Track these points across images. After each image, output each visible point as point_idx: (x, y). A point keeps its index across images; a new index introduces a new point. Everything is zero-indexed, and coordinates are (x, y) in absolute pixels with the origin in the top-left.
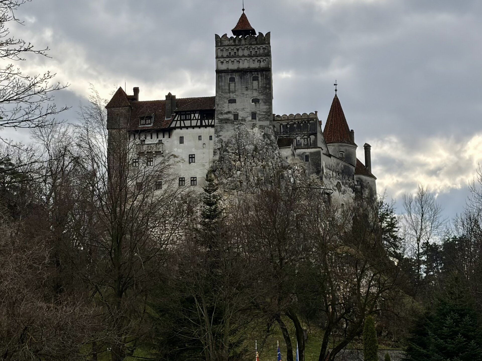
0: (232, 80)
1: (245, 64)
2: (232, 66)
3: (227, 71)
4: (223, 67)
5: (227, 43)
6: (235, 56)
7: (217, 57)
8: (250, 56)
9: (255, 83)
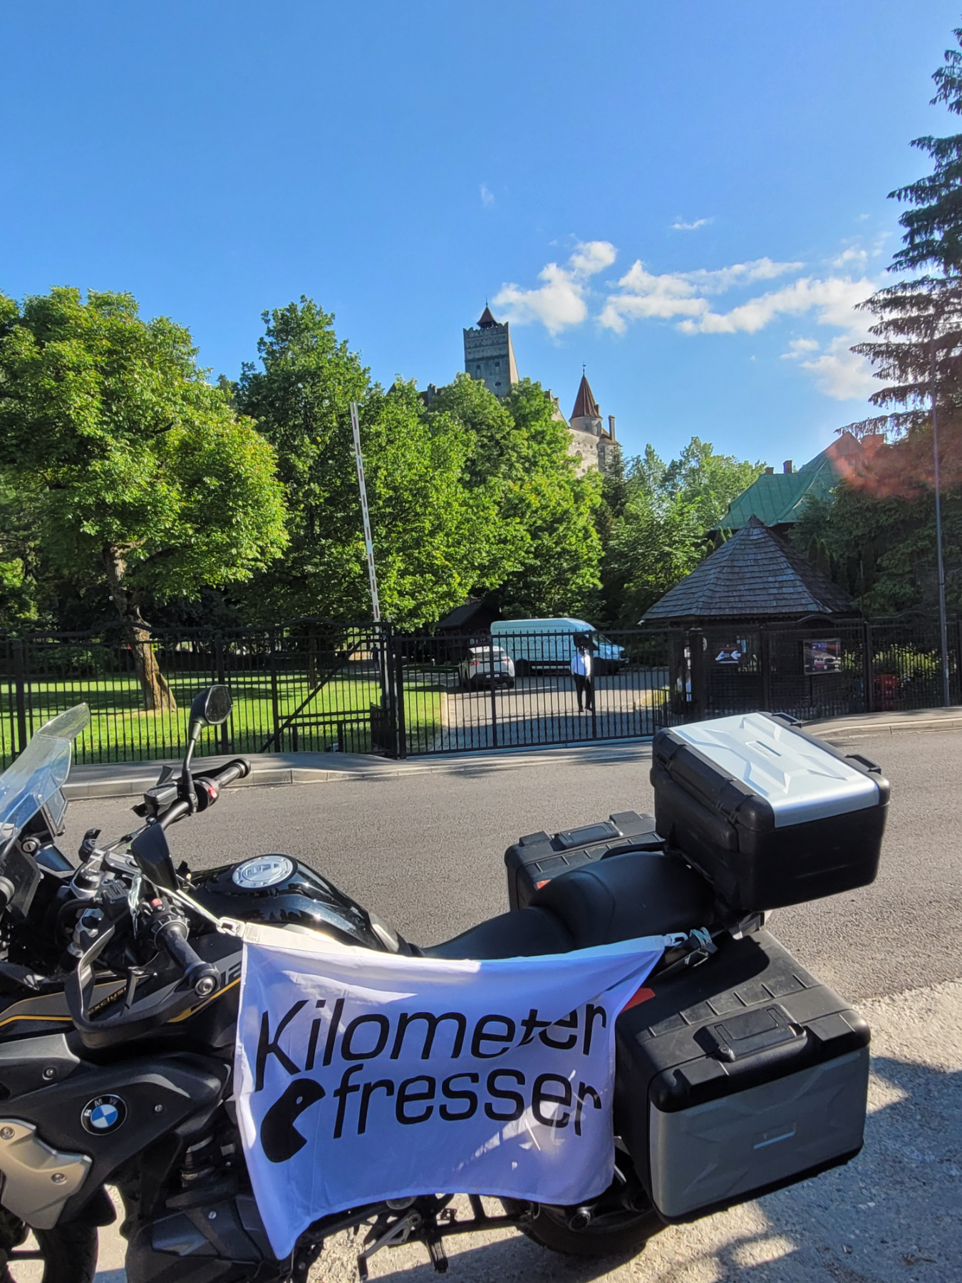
0: (478, 367)
1: (488, 353)
2: (477, 356)
3: (473, 360)
4: (471, 357)
5: (472, 335)
6: (481, 345)
7: (466, 348)
8: (492, 344)
9: (497, 368)
